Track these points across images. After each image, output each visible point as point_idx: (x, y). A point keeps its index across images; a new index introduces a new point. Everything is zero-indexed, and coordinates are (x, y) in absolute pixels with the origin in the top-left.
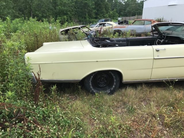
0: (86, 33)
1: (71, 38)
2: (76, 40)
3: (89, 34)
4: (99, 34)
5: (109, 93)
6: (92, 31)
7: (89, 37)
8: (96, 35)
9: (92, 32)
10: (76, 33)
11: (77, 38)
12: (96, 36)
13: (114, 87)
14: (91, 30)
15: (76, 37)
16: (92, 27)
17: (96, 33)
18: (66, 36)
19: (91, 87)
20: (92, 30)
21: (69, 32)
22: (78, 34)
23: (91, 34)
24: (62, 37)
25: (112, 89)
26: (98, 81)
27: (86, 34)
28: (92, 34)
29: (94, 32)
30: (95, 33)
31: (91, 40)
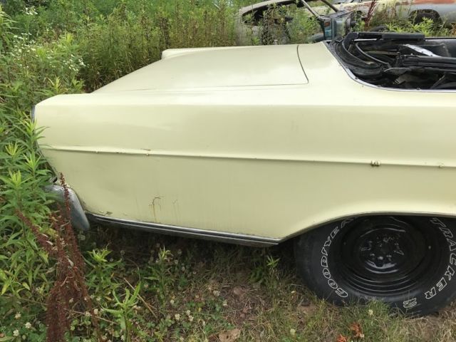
0: (322, 18)
1: (270, 36)
2: (287, 43)
3: (329, 23)
4: (363, 23)
5: (414, 309)
6: (339, 14)
7: (328, 31)
8: (353, 25)
9: (341, 17)
10: (288, 19)
11: (291, 36)
12: (351, 29)
13: (440, 285)
14: (336, 10)
15: (287, 33)
16: (339, 3)
17: (352, 20)
18: (255, 28)
19: (327, 273)
20: (339, 9)
21: (264, 13)
22: (293, 21)
23: (335, 22)
24: (244, 29)
25: (430, 294)
26: (363, 249)
27: (321, 22)
28: (341, 22)
29: (348, 16)
30: (349, 20)
31: (340, 44)
